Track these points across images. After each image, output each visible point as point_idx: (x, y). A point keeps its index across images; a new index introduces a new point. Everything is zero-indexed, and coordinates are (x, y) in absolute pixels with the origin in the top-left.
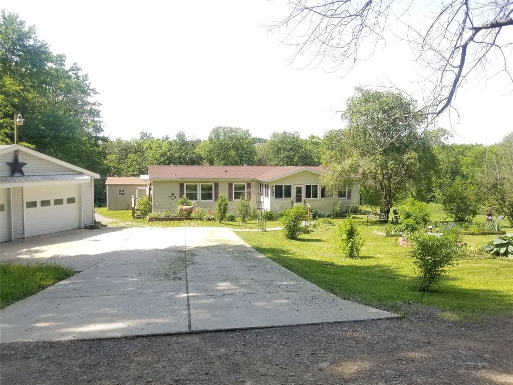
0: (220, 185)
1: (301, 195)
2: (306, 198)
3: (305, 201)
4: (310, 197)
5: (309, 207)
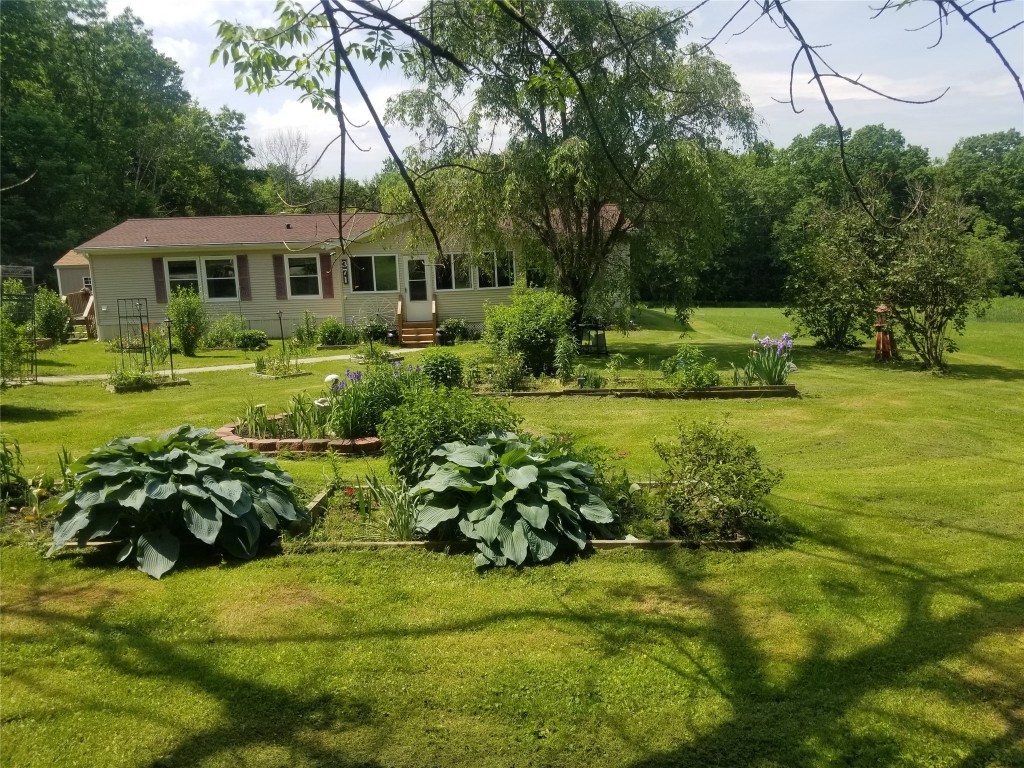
0: (252, 261)
1: (424, 282)
2: (438, 288)
3: (435, 297)
4: (451, 287)
5: (434, 311)
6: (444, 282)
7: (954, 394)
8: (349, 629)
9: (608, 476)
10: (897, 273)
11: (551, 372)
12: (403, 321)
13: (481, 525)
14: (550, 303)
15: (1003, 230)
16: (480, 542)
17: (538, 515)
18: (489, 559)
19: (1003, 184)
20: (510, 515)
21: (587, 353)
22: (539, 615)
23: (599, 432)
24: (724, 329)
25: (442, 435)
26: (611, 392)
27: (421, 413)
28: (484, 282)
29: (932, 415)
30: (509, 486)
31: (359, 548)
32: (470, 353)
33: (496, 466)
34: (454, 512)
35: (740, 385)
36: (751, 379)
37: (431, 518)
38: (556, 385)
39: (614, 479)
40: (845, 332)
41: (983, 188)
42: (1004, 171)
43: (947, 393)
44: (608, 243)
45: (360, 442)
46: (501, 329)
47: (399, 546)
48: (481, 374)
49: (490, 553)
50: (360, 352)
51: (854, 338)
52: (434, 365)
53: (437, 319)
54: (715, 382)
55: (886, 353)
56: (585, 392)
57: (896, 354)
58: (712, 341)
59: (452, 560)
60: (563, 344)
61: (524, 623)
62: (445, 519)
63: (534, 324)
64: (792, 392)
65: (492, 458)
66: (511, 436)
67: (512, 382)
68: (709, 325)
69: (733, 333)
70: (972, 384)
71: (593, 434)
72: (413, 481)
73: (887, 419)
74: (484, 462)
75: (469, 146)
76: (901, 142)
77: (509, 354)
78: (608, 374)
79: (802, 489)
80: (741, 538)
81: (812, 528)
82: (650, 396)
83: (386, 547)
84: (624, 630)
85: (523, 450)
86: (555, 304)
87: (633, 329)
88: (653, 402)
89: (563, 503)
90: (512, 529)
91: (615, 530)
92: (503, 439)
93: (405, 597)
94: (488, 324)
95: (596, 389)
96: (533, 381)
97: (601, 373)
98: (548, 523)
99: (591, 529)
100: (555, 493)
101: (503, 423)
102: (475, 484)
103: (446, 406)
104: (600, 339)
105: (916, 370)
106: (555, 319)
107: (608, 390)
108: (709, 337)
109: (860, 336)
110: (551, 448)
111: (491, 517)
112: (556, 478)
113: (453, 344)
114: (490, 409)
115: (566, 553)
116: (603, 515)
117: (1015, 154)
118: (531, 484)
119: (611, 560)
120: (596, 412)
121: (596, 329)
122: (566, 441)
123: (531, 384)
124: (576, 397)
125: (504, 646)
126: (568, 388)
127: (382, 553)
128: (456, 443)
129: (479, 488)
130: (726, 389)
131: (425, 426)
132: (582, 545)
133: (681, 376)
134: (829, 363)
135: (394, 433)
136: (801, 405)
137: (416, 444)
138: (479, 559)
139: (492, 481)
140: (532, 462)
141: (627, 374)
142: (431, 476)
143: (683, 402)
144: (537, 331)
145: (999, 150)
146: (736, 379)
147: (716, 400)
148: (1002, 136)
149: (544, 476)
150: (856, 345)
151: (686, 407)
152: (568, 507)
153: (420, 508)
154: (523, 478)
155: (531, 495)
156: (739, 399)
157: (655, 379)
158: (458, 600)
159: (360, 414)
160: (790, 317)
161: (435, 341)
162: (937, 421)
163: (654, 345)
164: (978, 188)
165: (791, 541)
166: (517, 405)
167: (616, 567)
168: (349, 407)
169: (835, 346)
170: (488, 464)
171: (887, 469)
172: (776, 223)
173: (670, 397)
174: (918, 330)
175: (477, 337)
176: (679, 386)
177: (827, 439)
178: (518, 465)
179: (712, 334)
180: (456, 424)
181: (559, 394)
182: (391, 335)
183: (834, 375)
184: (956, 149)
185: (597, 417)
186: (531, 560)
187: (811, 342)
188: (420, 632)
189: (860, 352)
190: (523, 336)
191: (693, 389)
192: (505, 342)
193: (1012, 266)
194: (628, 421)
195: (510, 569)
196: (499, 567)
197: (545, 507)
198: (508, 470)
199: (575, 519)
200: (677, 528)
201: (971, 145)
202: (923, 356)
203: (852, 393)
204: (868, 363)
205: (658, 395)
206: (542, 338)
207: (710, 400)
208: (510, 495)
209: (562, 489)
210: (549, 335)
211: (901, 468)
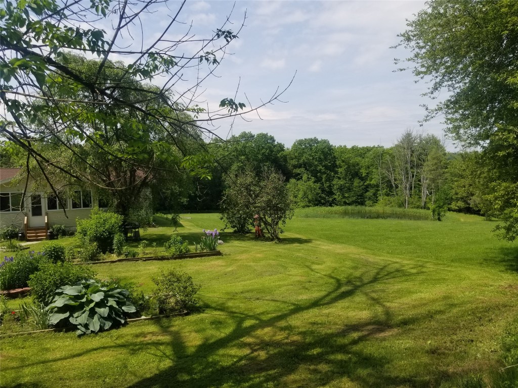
1: (41, 206)
2: (48, 209)
3: (47, 214)
4: (56, 208)
5: (46, 221)
6: (52, 205)
7: (280, 250)
8: (23, 363)
9: (135, 294)
10: (259, 203)
11: (111, 251)
12: (28, 227)
13: (79, 318)
14: (110, 218)
15: (313, 179)
16: (79, 325)
17: (104, 311)
18: (83, 332)
19: (313, 159)
20: (92, 313)
21: (130, 240)
22: (104, 348)
23: (134, 277)
24: (197, 226)
25: (60, 283)
26: (141, 259)
27: (50, 274)
28: (75, 206)
29: (270, 259)
30: (92, 301)
31: (22, 335)
32: (68, 243)
33: (86, 294)
34: (67, 314)
35: (198, 252)
36: (203, 249)
37: (55, 319)
38: (114, 257)
39: (137, 295)
40: (245, 226)
41: (306, 161)
42: (313, 154)
43: (278, 250)
44: (140, 188)
45: (12, 291)
46: (85, 231)
47: (41, 332)
48: (75, 254)
49: (83, 329)
50: (4, 246)
51: (248, 228)
52: (50, 251)
53: (48, 226)
54: (188, 251)
55: (259, 235)
56: (128, 259)
57: (263, 235)
58: (191, 232)
59: (66, 335)
60: (117, 238)
61: (98, 351)
62: (63, 318)
63: (102, 228)
64: (219, 254)
65: (84, 290)
66: (92, 281)
67: (91, 257)
68: (190, 224)
69: (201, 227)
70: (288, 246)
71: (131, 279)
72: (47, 304)
73: (253, 262)
74: (80, 292)
75: (67, 140)
76: (274, 141)
77: (90, 244)
78: (140, 250)
79: (215, 292)
80: (185, 312)
81: (213, 305)
82: (159, 259)
83: (35, 333)
84: (137, 347)
85: (97, 286)
86: (113, 218)
87: (154, 226)
88: (160, 262)
89: (115, 305)
90: (93, 319)
91: (137, 314)
92: (88, 282)
93: (47, 350)
94: (79, 229)
95: (133, 258)
96: (103, 256)
97: (136, 250)
98: (108, 314)
99: (127, 315)
100: (112, 302)
101: (88, 276)
102: (76, 302)
103: (61, 270)
104: (137, 234)
105: (269, 241)
106: (113, 226)
107: (139, 258)
108: (190, 230)
109: (250, 227)
110: (110, 285)
111: (84, 315)
112: (112, 296)
113: (57, 239)
114: (82, 270)
115: (116, 325)
116: (133, 310)
117: (316, 148)
118: (101, 300)
119: (135, 326)
120: (133, 268)
121: (135, 228)
122: (118, 281)
123: (101, 258)
124: (124, 262)
125: (91, 359)
126: (121, 258)
127: (34, 335)
128: (67, 286)
129: (78, 303)
130: (192, 254)
131: (52, 280)
132: (123, 321)
133: (173, 250)
134: (238, 240)
135: (36, 284)
136: (222, 259)
137: (47, 288)
138: (79, 332)
139: (84, 300)
140: (101, 291)
141: (149, 250)
142: (55, 302)
143: (174, 261)
144: (104, 232)
145: (310, 145)
146: (196, 249)
147: (188, 259)
148: (312, 140)
149: (107, 296)
150: (249, 232)
151: (175, 263)
152: (117, 307)
153: (51, 315)
154: (97, 297)
155: (101, 304)
156: (197, 258)
157: (161, 251)
158: (70, 348)
159: (12, 278)
160: (223, 220)
161: (47, 237)
162: (271, 262)
163: (163, 235)
164: (304, 161)
165: (204, 310)
166: (94, 268)
167: (136, 328)
168: (6, 275)
169: (241, 233)
170: (82, 293)
171: (248, 282)
172: (223, 174)
173: (168, 259)
174: (269, 225)
175: (72, 234)
176: (172, 254)
177: (229, 272)
178: (95, 293)
179: (192, 228)
180: (67, 278)
181: (116, 261)
182: (20, 235)
183: (238, 245)
184: (294, 144)
185: (134, 271)
186: (102, 330)
187: (231, 230)
188: (55, 360)
189: (250, 234)
190: (97, 234)
191: (178, 255)
192: (87, 238)
193: (318, 194)
194: (148, 272)
195: (92, 334)
196: (87, 334)
197: (107, 308)
198: (91, 295)
199: (120, 312)
200: (162, 311)
201: (300, 142)
202: (271, 235)
203: (242, 252)
204: (252, 239)
205: (163, 259)
206: (107, 235)
207: (186, 259)
208: (92, 305)
209: (115, 300)
210: (110, 233)
211: (253, 281)
